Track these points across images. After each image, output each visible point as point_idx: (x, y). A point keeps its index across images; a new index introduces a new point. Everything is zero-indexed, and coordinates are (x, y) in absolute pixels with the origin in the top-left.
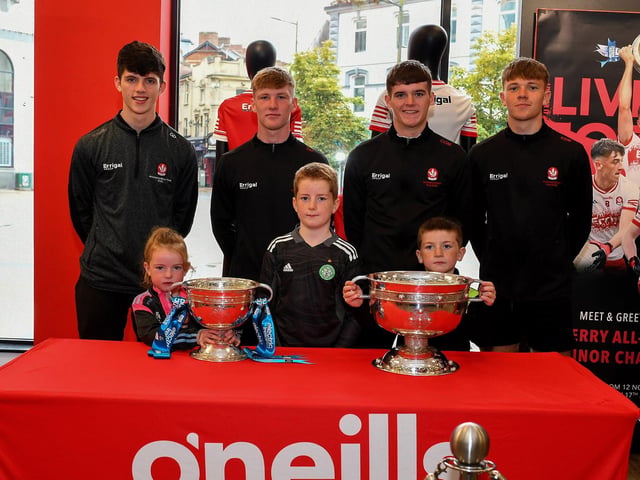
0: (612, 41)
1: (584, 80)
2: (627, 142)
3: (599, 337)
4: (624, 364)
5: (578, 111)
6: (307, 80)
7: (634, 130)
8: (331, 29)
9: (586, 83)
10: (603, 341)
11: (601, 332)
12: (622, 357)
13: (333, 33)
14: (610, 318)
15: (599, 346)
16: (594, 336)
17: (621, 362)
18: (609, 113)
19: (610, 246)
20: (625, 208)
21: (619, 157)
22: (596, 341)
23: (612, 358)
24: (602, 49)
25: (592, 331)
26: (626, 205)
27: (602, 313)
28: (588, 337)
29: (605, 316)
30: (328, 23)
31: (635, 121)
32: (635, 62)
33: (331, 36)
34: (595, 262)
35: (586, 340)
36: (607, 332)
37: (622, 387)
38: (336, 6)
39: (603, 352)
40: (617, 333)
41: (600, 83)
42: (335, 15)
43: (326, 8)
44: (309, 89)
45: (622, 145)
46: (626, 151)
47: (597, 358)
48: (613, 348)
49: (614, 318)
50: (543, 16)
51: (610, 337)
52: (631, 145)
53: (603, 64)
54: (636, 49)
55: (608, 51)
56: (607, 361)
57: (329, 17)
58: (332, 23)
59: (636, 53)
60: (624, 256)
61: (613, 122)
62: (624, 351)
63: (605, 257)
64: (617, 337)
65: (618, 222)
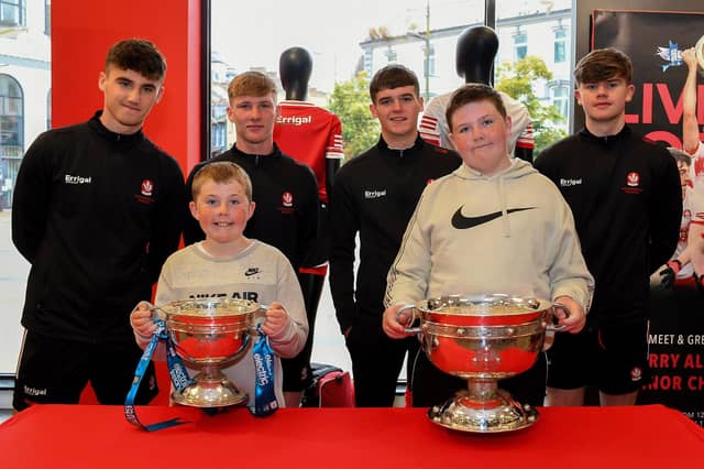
0: (674, 43)
1: (645, 85)
2: (693, 151)
3: (670, 362)
4: (697, 390)
5: (641, 118)
6: (346, 106)
7: (700, 138)
8: (366, 62)
9: (648, 89)
10: (675, 365)
11: (672, 356)
12: (695, 383)
13: (368, 65)
14: (681, 341)
15: (670, 371)
16: (664, 359)
17: (694, 388)
18: (674, 120)
19: (679, 263)
20: (693, 222)
21: (685, 167)
22: (667, 366)
23: (684, 384)
24: (663, 52)
25: (662, 356)
26: (694, 218)
27: (672, 336)
28: (658, 362)
29: (676, 339)
30: (363, 57)
31: (700, 127)
32: (699, 66)
33: (365, 68)
34: (663, 281)
35: (656, 366)
36: (678, 356)
37: (695, 415)
38: (369, 42)
39: (675, 378)
40: (689, 357)
41: (663, 89)
42: (368, 49)
43: (361, 44)
44: (348, 115)
45: (687, 154)
46: (693, 161)
47: (669, 385)
48: (685, 374)
49: (685, 341)
50: (600, 18)
51: (681, 361)
52: (697, 153)
53: (665, 68)
54: (700, 51)
55: (671, 55)
56: (680, 388)
57: (363, 52)
58: (366, 56)
59: (700, 56)
60: (695, 275)
61: (678, 130)
62: (698, 376)
63: (674, 274)
64: (689, 362)
65: (686, 237)
